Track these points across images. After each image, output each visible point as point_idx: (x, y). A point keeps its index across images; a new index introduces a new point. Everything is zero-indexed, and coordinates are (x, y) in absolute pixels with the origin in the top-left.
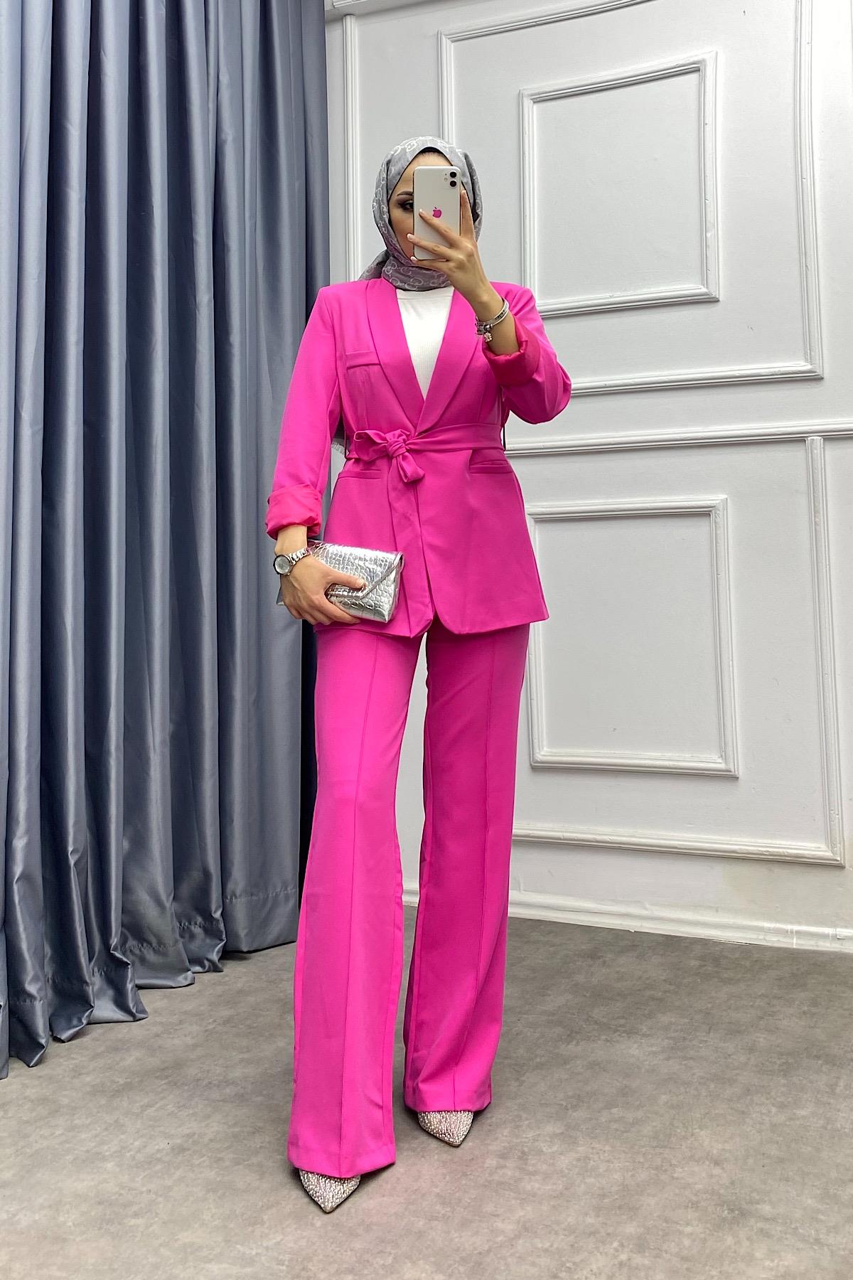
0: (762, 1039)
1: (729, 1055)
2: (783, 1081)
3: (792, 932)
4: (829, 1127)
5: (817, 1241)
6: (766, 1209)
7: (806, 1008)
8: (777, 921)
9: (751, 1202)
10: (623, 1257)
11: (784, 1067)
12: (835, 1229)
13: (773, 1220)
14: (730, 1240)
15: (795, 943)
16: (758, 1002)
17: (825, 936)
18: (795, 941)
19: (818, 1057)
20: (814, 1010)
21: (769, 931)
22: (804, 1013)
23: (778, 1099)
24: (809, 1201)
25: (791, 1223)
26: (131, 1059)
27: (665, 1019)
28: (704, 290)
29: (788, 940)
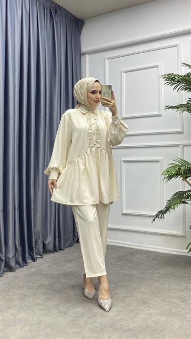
1: (153, 274)
2: (163, 279)
5: (158, 308)
6: (151, 302)
8: (172, 248)
9: (148, 301)
10: (119, 309)
11: (164, 277)
12: (162, 306)
13: (151, 304)
14: (141, 307)
15: (175, 253)
17: (181, 252)
19: (172, 275)
21: (169, 250)
23: (160, 283)
24: (160, 301)
26: (33, 270)
27: (143, 267)
28: (159, 113)
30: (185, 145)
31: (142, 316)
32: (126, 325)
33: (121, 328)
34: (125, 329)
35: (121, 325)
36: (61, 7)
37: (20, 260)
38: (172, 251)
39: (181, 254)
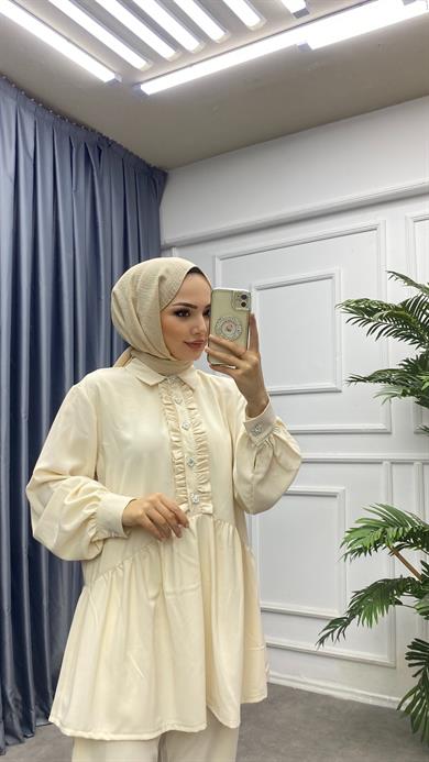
15: (371, 702)
17: (385, 700)
21: (359, 694)
28: (334, 386)
29: (368, 700)
30: (393, 463)
36: (113, 142)
37: (17, 727)
38: (362, 695)
39: (385, 705)
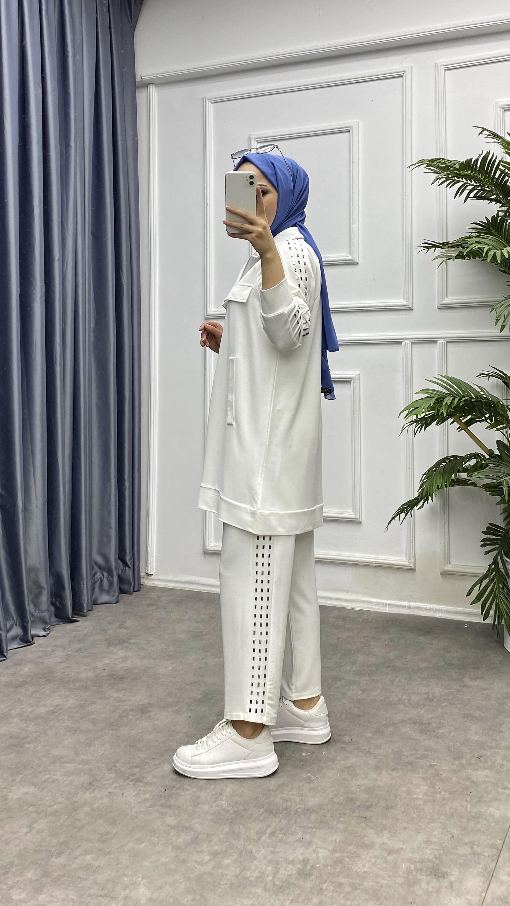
0: (361, 658)
1: (342, 666)
2: (368, 679)
3: (386, 604)
4: (386, 700)
5: (369, 752)
6: (347, 739)
7: (386, 643)
8: (378, 598)
9: (340, 735)
11: (370, 672)
12: (379, 747)
16: (363, 640)
17: (403, 607)
18: (387, 609)
19: (388, 667)
20: (390, 644)
21: (374, 603)
22: (386, 645)
23: (363, 687)
24: (369, 734)
25: (358, 744)
28: (350, 258)
29: (385, 608)
31: (331, 774)
32: (298, 800)
33: (287, 809)
34: (297, 811)
35: (286, 801)
38: (378, 604)
39: (403, 612)
